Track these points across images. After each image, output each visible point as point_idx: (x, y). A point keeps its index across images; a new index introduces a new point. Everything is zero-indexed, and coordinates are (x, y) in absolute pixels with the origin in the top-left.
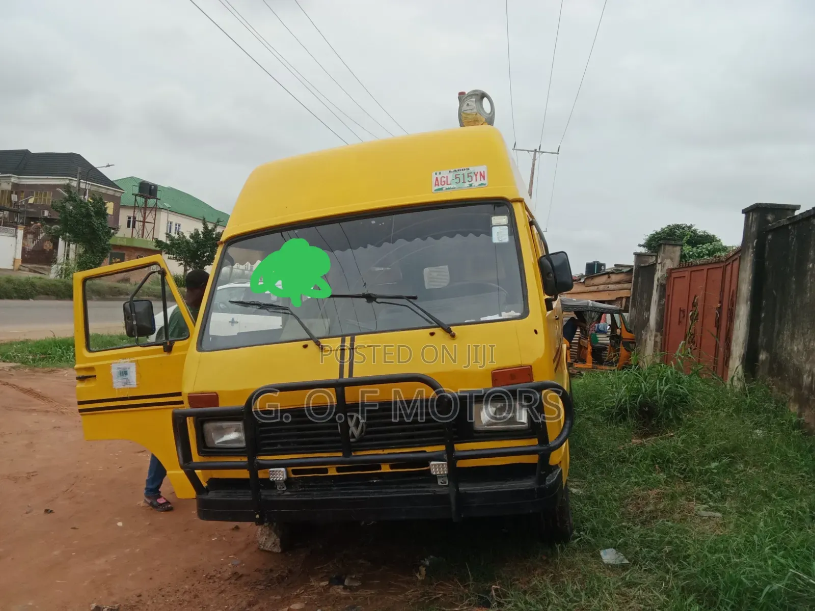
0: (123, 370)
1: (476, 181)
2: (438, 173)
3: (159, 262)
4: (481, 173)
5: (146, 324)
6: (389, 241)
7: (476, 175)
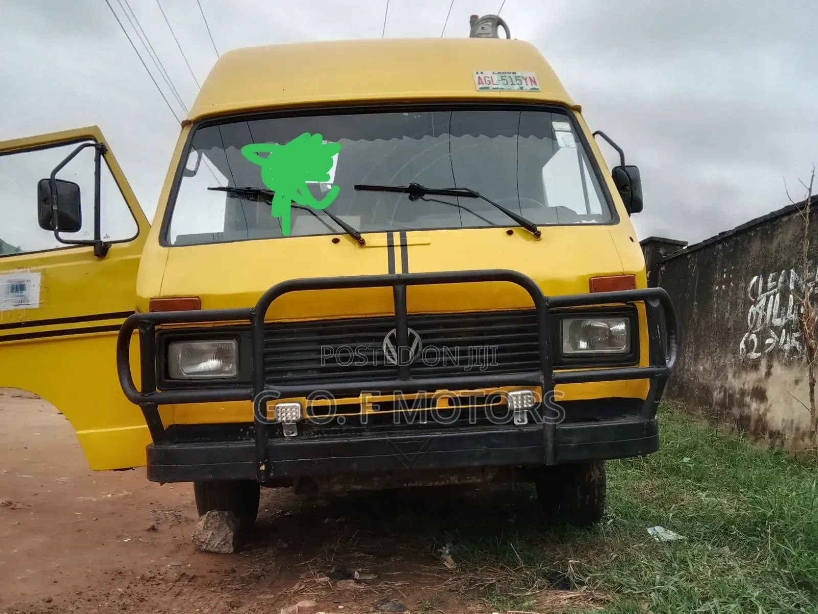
0: (19, 284)
1: (527, 85)
2: (480, 73)
3: (97, 137)
4: (530, 78)
5: (68, 211)
6: (430, 134)
7: (526, 80)
